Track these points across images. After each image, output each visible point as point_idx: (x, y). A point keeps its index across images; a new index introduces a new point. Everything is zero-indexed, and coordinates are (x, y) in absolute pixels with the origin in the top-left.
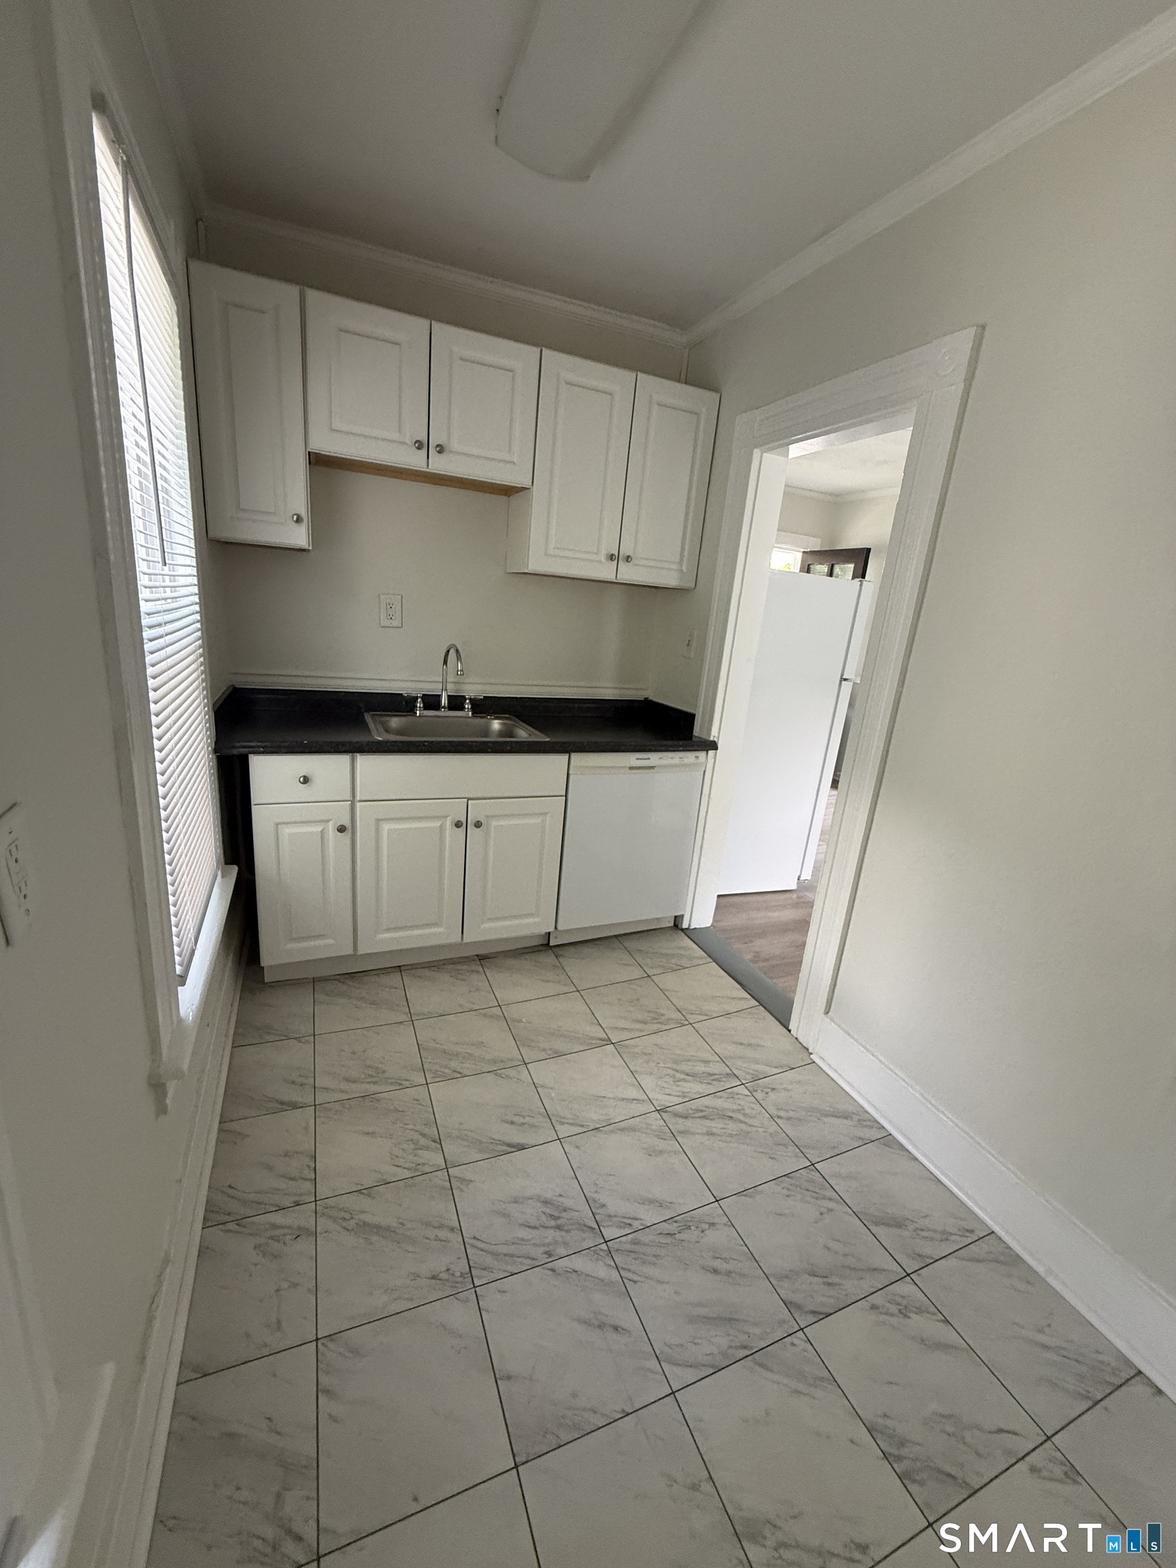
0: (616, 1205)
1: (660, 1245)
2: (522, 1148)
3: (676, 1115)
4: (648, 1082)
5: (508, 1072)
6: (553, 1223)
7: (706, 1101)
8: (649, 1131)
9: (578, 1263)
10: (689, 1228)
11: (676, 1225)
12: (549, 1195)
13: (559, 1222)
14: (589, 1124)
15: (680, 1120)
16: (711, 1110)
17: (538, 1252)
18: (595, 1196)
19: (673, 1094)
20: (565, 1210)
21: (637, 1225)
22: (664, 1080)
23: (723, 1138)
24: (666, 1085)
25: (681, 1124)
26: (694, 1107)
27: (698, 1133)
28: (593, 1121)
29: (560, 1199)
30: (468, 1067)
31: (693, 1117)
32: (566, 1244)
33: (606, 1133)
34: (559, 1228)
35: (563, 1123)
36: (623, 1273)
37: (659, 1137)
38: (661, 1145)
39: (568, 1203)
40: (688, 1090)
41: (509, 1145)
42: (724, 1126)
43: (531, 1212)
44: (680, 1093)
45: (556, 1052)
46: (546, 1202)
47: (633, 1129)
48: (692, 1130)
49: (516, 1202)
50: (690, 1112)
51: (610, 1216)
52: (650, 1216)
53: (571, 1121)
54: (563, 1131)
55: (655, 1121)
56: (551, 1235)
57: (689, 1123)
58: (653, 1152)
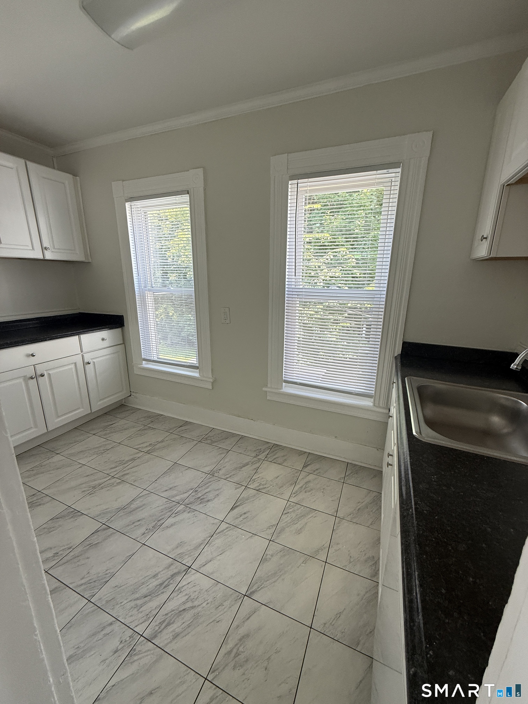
0: (186, 515)
1: (162, 515)
2: (232, 509)
3: (178, 573)
4: (206, 583)
5: (272, 530)
6: (202, 498)
7: (165, 597)
8: (188, 553)
9: (186, 495)
10: (153, 527)
11: (159, 525)
12: (209, 503)
13: (200, 499)
14: (217, 536)
15: (176, 571)
16: (159, 593)
17: (200, 490)
18: (194, 513)
19: (187, 586)
20: (201, 503)
21: (174, 515)
22: (197, 592)
23: (147, 578)
24: (194, 589)
25: (174, 569)
26: (171, 586)
27: (162, 571)
28: (216, 539)
29: (205, 504)
30: (287, 519)
31: (169, 578)
32: (193, 496)
33: (207, 538)
34: (199, 498)
35: (227, 528)
36: (171, 501)
37: (182, 553)
38: (179, 551)
39: (201, 505)
40: (179, 596)
41: (237, 506)
42: (148, 587)
43: (211, 496)
44: (182, 590)
45: (266, 560)
46: (208, 501)
47: (196, 548)
48: (166, 570)
49: (217, 495)
50: (171, 582)
51: (185, 511)
52: (171, 521)
53: (225, 531)
54: (224, 526)
55: (188, 561)
56: (200, 495)
57: (170, 573)
58: (181, 544)
